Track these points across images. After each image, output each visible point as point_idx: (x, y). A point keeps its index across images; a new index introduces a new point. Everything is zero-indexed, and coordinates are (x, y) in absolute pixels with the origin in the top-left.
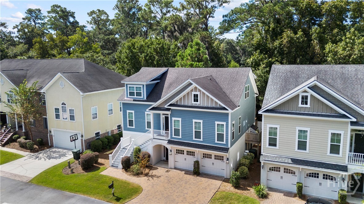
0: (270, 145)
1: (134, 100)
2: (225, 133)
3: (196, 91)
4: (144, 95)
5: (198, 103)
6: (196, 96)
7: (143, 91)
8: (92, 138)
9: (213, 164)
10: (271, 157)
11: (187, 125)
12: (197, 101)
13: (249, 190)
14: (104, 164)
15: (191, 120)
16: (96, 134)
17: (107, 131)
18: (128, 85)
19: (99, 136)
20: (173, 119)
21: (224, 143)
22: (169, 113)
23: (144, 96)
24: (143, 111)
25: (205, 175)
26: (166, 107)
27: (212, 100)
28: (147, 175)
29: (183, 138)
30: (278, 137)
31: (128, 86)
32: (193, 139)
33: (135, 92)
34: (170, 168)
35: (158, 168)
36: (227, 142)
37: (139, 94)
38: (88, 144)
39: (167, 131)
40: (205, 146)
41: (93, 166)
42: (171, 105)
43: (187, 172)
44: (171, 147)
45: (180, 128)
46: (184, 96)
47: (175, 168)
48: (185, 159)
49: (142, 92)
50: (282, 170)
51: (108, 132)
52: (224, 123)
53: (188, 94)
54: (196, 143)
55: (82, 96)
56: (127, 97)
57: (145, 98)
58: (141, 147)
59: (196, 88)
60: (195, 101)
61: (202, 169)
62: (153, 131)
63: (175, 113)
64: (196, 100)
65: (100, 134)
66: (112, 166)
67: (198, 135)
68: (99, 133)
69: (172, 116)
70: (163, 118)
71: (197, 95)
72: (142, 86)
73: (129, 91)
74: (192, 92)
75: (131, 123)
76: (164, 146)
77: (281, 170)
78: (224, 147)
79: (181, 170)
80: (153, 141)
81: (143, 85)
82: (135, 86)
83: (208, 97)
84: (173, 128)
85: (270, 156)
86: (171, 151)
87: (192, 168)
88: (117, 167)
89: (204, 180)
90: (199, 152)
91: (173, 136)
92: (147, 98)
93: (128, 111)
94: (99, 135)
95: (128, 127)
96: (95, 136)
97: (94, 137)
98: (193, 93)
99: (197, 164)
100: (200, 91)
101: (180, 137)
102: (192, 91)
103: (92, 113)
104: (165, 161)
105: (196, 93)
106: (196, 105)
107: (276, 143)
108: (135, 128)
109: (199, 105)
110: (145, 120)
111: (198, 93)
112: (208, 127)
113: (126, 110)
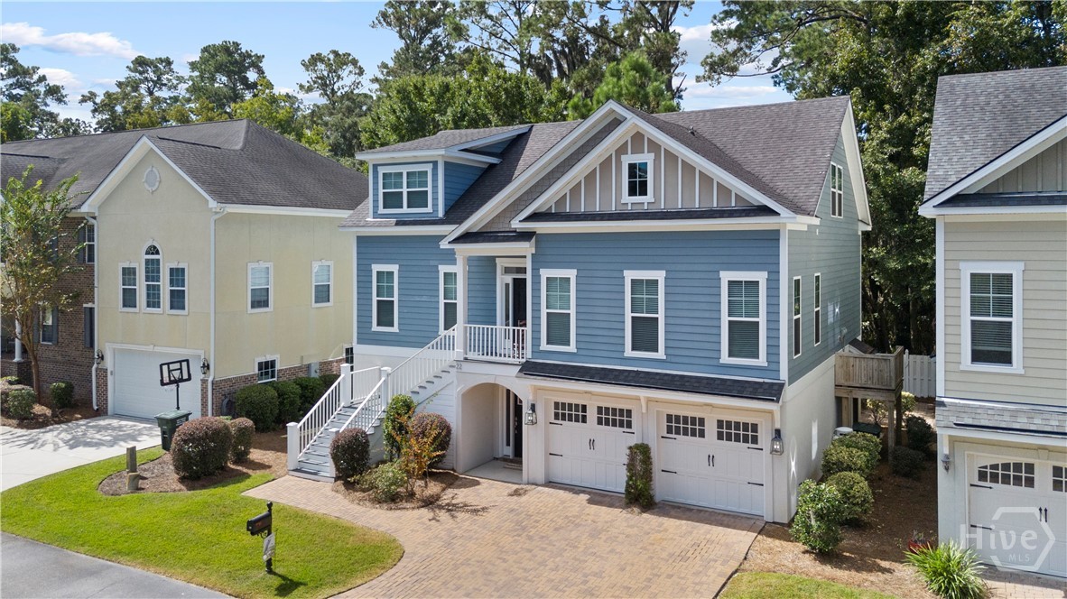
0: (977, 357)
1: (398, 224)
2: (762, 320)
3: (638, 149)
4: (435, 199)
5: (649, 198)
6: (638, 172)
7: (435, 187)
8: (246, 378)
9: (711, 459)
10: (990, 412)
11: (597, 295)
12: (644, 192)
13: (889, 571)
14: (269, 467)
15: (616, 274)
16: (260, 364)
17: (306, 363)
19: (273, 377)
20: (545, 273)
21: (762, 361)
22: (527, 248)
23: (435, 205)
24: (432, 263)
25: (679, 508)
26: (516, 224)
27: (706, 180)
28: (429, 503)
29: (582, 352)
30: (1016, 320)
31: (382, 170)
32: (626, 355)
33: (405, 190)
34: (528, 484)
35: (478, 483)
36: (773, 358)
37: (418, 199)
38: (227, 400)
39: (521, 328)
40: (677, 378)
42: (535, 217)
43: (599, 497)
44: (537, 389)
45: (572, 311)
46: (590, 178)
47: (550, 484)
48: (592, 443)
49: (429, 189)
50: (1043, 477)
51: (309, 367)
52: (761, 277)
53: (606, 164)
54: (636, 369)
55: (217, 217)
56: (376, 215)
57: (441, 214)
58: (415, 399)
59: (638, 138)
60: (632, 192)
61: (661, 487)
62: (466, 328)
63: (548, 250)
64: (638, 187)
65: (278, 367)
66: (296, 470)
67: (645, 334)
68: (273, 363)
69: (539, 261)
70: (507, 285)
71: (643, 167)
72: (428, 168)
73: (381, 191)
74: (623, 158)
75: (385, 311)
76: (508, 391)
77: (1037, 476)
78: (761, 380)
79: (574, 489)
80: (463, 370)
81: (435, 164)
82: (404, 170)
83: (689, 168)
84: (544, 311)
85: (981, 407)
86: (533, 408)
87: (618, 480)
88: (315, 474)
89: (671, 524)
90: (650, 406)
91: (544, 346)
92: (447, 213)
93: (376, 268)
94: (273, 372)
95: (375, 328)
96: (257, 371)
97: (252, 376)
98: (628, 159)
99: (641, 457)
100: (654, 147)
101: (572, 348)
102: (622, 150)
103: (249, 283)
104: (511, 461)
105: (637, 159)
106: (638, 209)
107: (1008, 350)
108: (398, 331)
109: (654, 209)
110: (436, 300)
111: (647, 158)
112: (686, 298)
113: (370, 265)
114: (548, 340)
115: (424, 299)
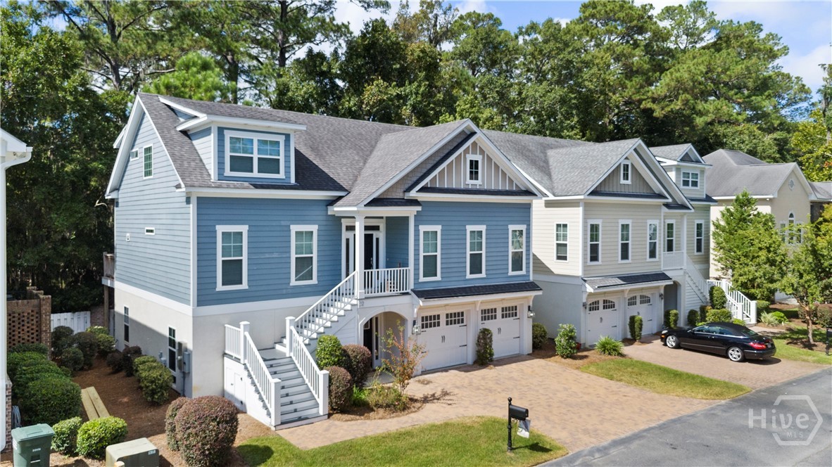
0: (591, 259)
1: (256, 186)
2: (524, 250)
3: (474, 152)
4: (287, 167)
5: (479, 181)
6: (474, 165)
7: (287, 156)
11: (453, 240)
12: (477, 179)
15: (462, 228)
18: (225, 131)
20: (423, 228)
21: (524, 271)
23: (287, 172)
24: (283, 223)
26: (414, 193)
27: (503, 174)
29: (444, 279)
30: (600, 242)
31: (228, 135)
32: (467, 277)
33: (256, 156)
37: (270, 165)
39: (405, 269)
42: (424, 190)
45: (439, 254)
46: (450, 168)
48: (443, 338)
49: (282, 158)
52: (524, 227)
53: (459, 158)
56: (221, 176)
57: (293, 181)
59: (475, 146)
60: (471, 177)
62: (365, 273)
64: (474, 175)
69: (419, 219)
70: (348, 240)
71: (477, 162)
72: (281, 139)
73: (228, 154)
74: (467, 155)
75: (232, 271)
77: (599, 305)
78: (524, 281)
80: (365, 306)
81: (288, 136)
82: (256, 138)
83: (497, 167)
84: (422, 254)
91: (422, 279)
93: (221, 229)
95: (220, 287)
98: (470, 157)
100: (482, 152)
101: (438, 278)
102: (467, 152)
105: (474, 158)
106: (474, 187)
107: (598, 255)
108: (247, 287)
109: (482, 188)
110: (288, 255)
111: (478, 157)
112: (494, 241)
113: (215, 226)
114: (423, 274)
115: (275, 255)
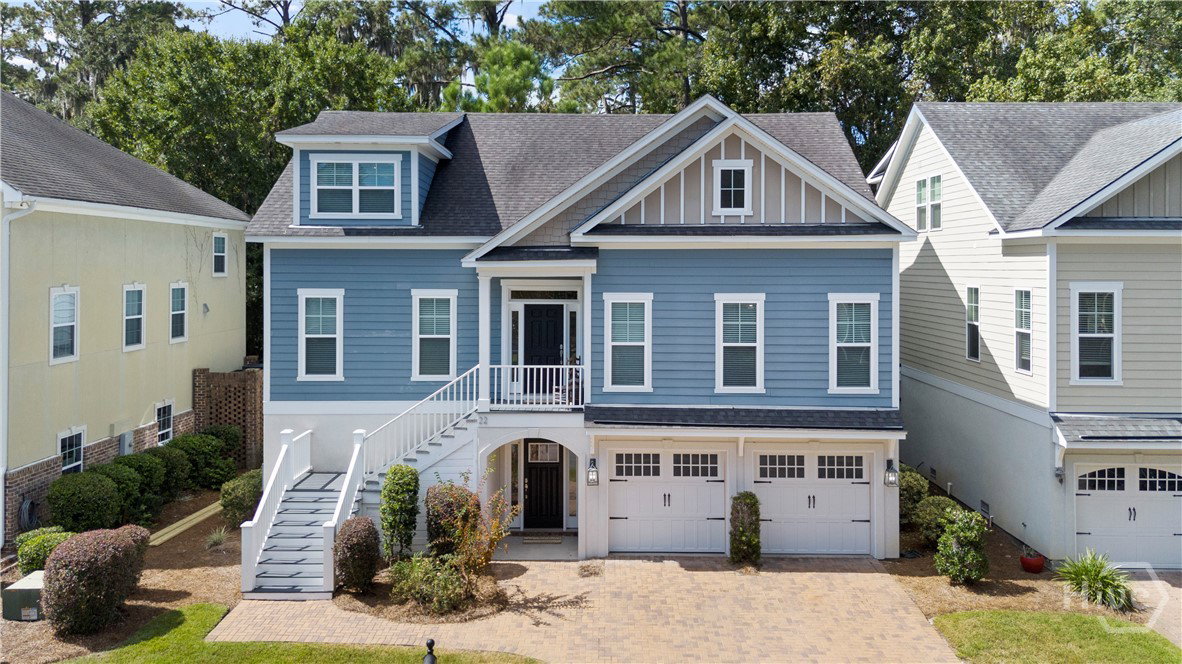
0: (1085, 372)
1: (348, 233)
2: (874, 345)
3: (733, 154)
4: (406, 202)
5: (747, 210)
6: (733, 183)
7: (406, 186)
8: (48, 463)
9: (812, 500)
11: (682, 322)
12: (740, 203)
15: (704, 298)
16: (64, 442)
17: (116, 434)
18: (311, 156)
19: (77, 459)
20: (610, 298)
21: (874, 388)
22: (587, 267)
23: (406, 209)
24: (399, 286)
26: (578, 238)
27: (813, 193)
28: (501, 602)
29: (659, 391)
30: (1117, 336)
31: (315, 160)
32: (716, 391)
33: (356, 188)
34: (587, 559)
35: (524, 570)
36: (886, 385)
37: (378, 200)
38: (26, 505)
39: (574, 367)
41: (122, 609)
42: (600, 229)
44: (599, 440)
45: (647, 344)
46: (672, 184)
47: (613, 554)
48: (667, 498)
49: (397, 188)
50: (1132, 479)
51: (120, 439)
52: (872, 299)
53: (693, 169)
54: (731, 407)
55: (16, 216)
56: (305, 219)
57: (415, 221)
59: (733, 141)
60: (725, 203)
63: (613, 270)
64: (733, 195)
65: (85, 443)
66: (258, 590)
67: (740, 367)
68: (79, 436)
69: (600, 284)
70: (515, 315)
71: (740, 174)
72: (396, 161)
73: (314, 187)
74: (715, 162)
75: (320, 354)
76: (561, 447)
77: (1126, 479)
78: (873, 409)
80: (490, 424)
81: (406, 155)
82: (356, 162)
83: (793, 179)
84: (609, 345)
85: (1091, 419)
86: (593, 462)
88: (293, 590)
90: (740, 447)
91: (608, 387)
92: (421, 220)
93: (303, 294)
94: (78, 453)
95: (302, 376)
96: (59, 453)
98: (721, 165)
99: (746, 509)
100: (753, 152)
101: (647, 387)
102: (713, 153)
103: (52, 323)
105: (733, 165)
106: (733, 223)
107: (1107, 364)
108: (343, 379)
109: (753, 223)
110: (408, 335)
111: (745, 164)
112: (790, 324)
113: (296, 290)
114: (613, 379)
115: (387, 334)
